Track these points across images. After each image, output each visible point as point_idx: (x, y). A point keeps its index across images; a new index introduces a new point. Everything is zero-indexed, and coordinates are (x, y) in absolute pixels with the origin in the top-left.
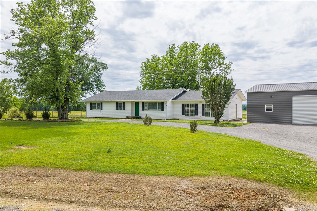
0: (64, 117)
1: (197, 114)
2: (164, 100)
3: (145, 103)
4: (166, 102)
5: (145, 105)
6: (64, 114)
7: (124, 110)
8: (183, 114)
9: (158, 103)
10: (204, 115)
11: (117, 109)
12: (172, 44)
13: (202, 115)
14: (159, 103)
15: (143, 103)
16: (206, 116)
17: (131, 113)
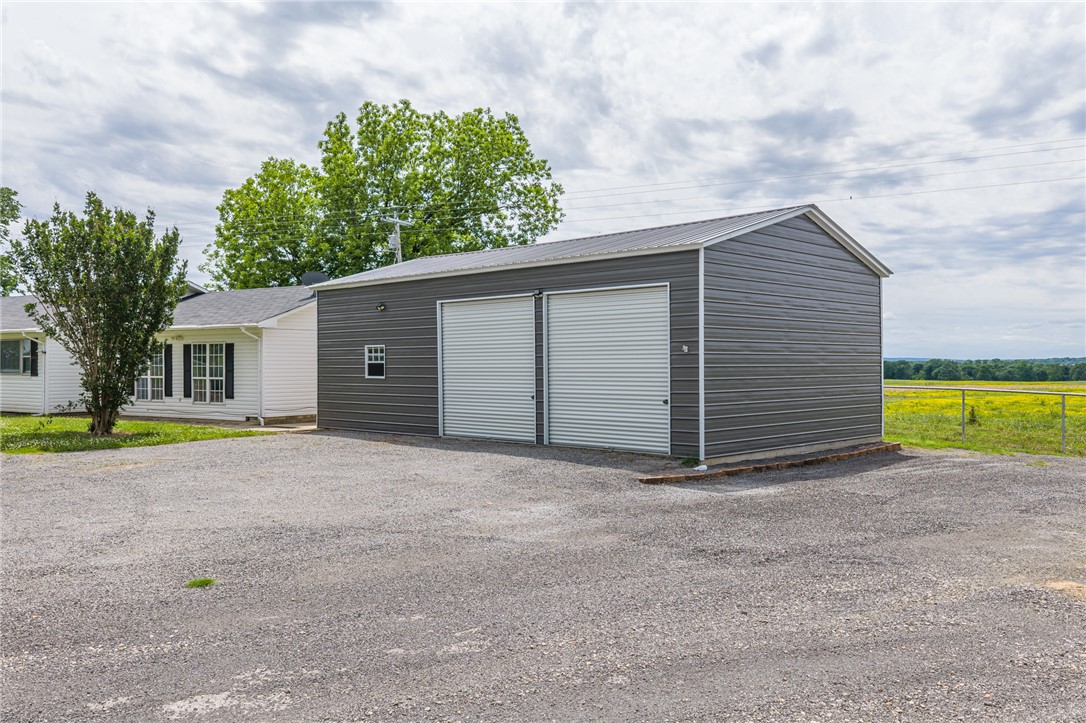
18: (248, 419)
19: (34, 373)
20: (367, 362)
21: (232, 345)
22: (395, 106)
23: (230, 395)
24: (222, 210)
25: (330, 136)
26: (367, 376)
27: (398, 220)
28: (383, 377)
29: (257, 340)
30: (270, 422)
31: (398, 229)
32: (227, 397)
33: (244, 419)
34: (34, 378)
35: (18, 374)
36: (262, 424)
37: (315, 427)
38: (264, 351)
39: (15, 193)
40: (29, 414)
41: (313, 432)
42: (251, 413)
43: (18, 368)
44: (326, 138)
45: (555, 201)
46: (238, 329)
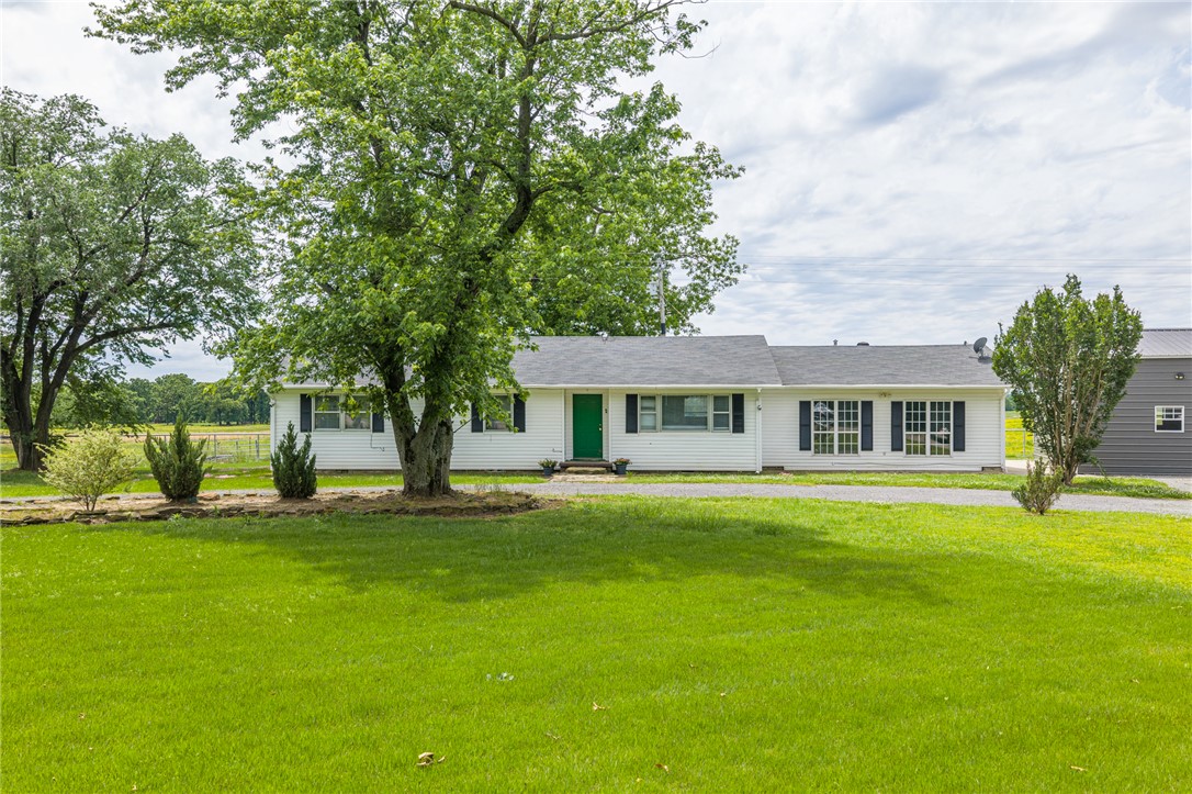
1: (868, 446)
3: (642, 398)
5: (642, 408)
7: (523, 431)
8: (805, 446)
10: (901, 450)
11: (477, 429)
13: (893, 450)
14: (716, 398)
15: (631, 400)
16: (908, 452)
18: (983, 469)
19: (742, 431)
20: (1156, 419)
23: (960, 446)
26: (1156, 431)
28: (1181, 431)
29: (1000, 399)
32: (955, 450)
33: (980, 470)
34: (736, 435)
35: (706, 430)
42: (990, 463)
43: (704, 424)
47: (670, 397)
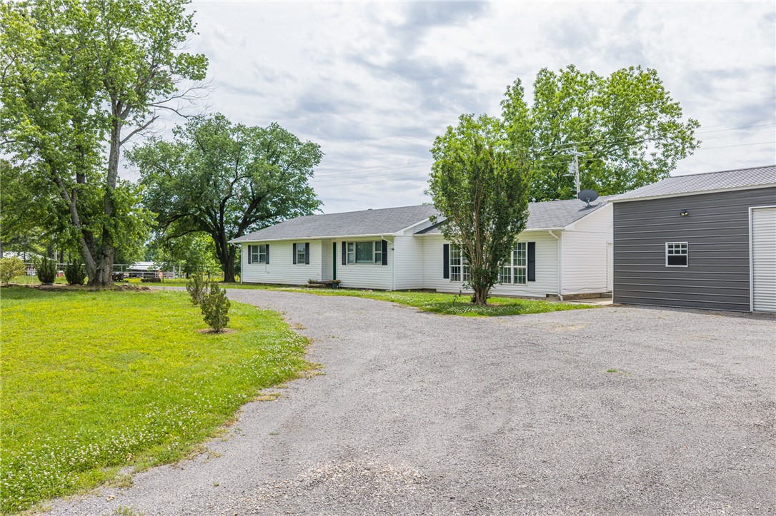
0: (101, 280)
2: (382, 235)
3: (348, 243)
4: (392, 238)
5: (348, 250)
6: (98, 271)
7: (309, 263)
8: (446, 276)
9: (376, 243)
11: (294, 263)
12: (515, 82)
15: (344, 244)
16: (502, 281)
17: (320, 272)
18: (548, 296)
19: (385, 263)
20: (667, 254)
21: (534, 243)
22: (561, 71)
23: (532, 278)
24: (433, 151)
25: (510, 95)
26: (667, 265)
27: (576, 152)
28: (687, 266)
29: (557, 240)
30: (567, 298)
31: (576, 158)
32: (529, 280)
33: (545, 296)
34: (384, 266)
35: (372, 263)
36: (562, 299)
37: (611, 302)
38: (563, 247)
39: (320, 147)
40: (384, 291)
41: (609, 305)
42: (551, 291)
43: (372, 259)
44: (507, 97)
45: (692, 132)
46: (547, 231)
47: (361, 243)
